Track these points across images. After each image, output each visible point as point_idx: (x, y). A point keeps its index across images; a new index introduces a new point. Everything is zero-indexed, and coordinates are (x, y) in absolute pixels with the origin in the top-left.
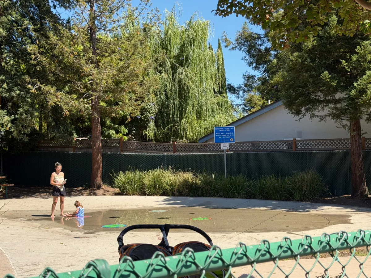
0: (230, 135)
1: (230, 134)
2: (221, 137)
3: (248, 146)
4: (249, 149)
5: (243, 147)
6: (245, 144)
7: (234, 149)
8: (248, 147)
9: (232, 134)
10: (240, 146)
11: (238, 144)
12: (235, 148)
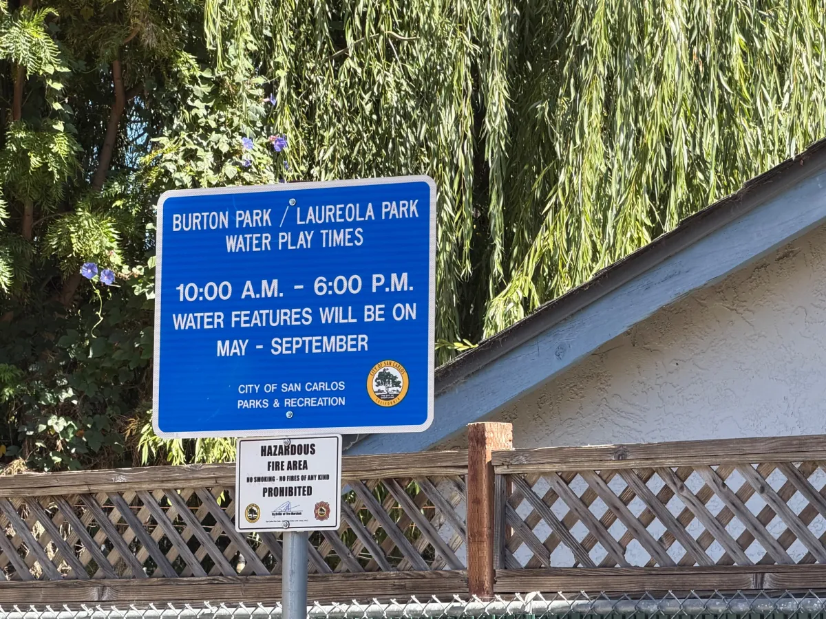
0: (374, 313)
1: (367, 297)
2: (238, 348)
3: (737, 503)
4: (756, 552)
5: (677, 527)
6: (696, 483)
7: (563, 557)
8: (736, 528)
9: (387, 298)
10: (637, 507)
11: (618, 485)
12: (580, 531)
